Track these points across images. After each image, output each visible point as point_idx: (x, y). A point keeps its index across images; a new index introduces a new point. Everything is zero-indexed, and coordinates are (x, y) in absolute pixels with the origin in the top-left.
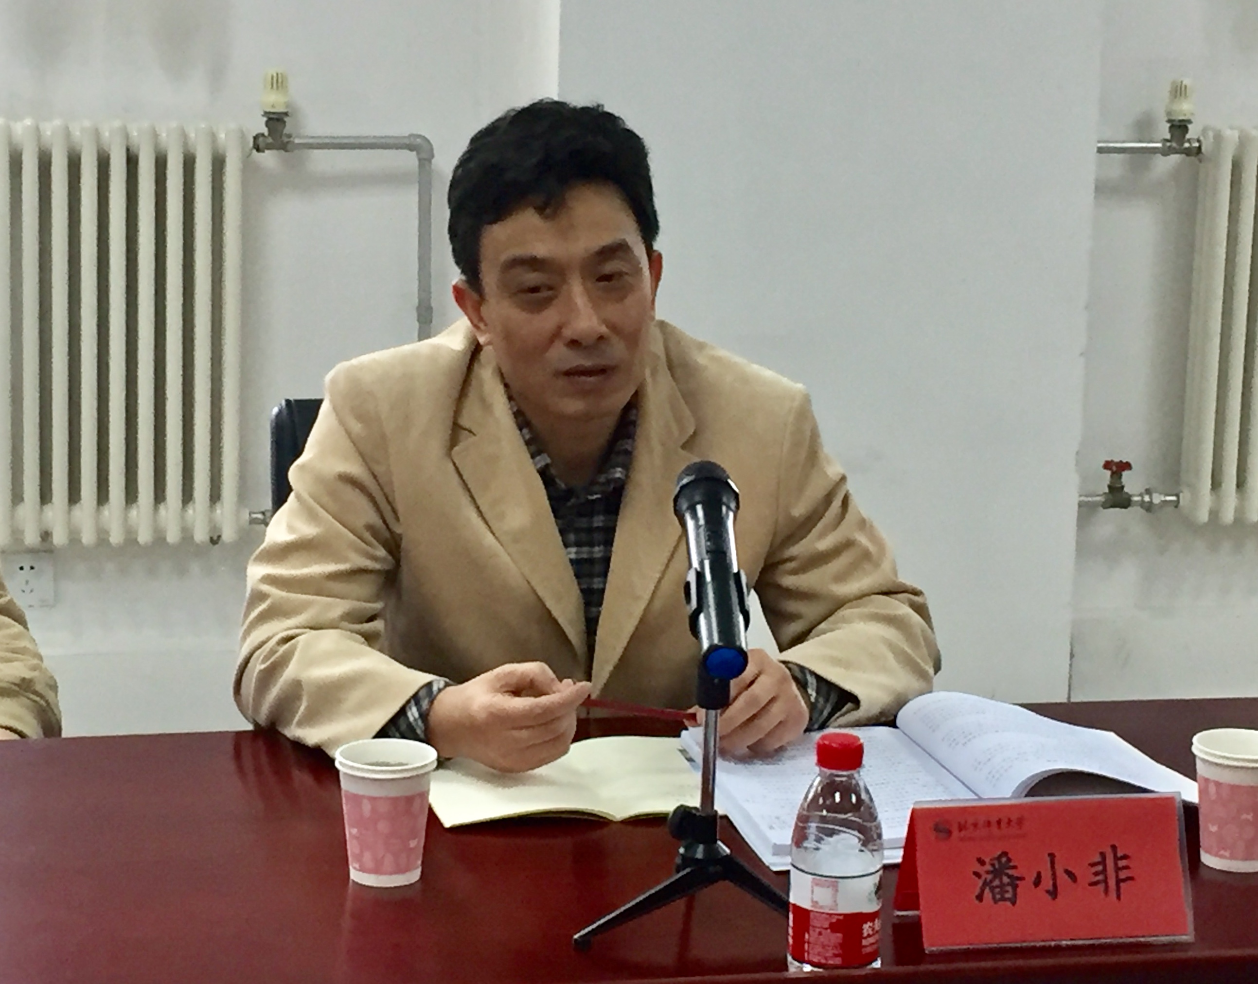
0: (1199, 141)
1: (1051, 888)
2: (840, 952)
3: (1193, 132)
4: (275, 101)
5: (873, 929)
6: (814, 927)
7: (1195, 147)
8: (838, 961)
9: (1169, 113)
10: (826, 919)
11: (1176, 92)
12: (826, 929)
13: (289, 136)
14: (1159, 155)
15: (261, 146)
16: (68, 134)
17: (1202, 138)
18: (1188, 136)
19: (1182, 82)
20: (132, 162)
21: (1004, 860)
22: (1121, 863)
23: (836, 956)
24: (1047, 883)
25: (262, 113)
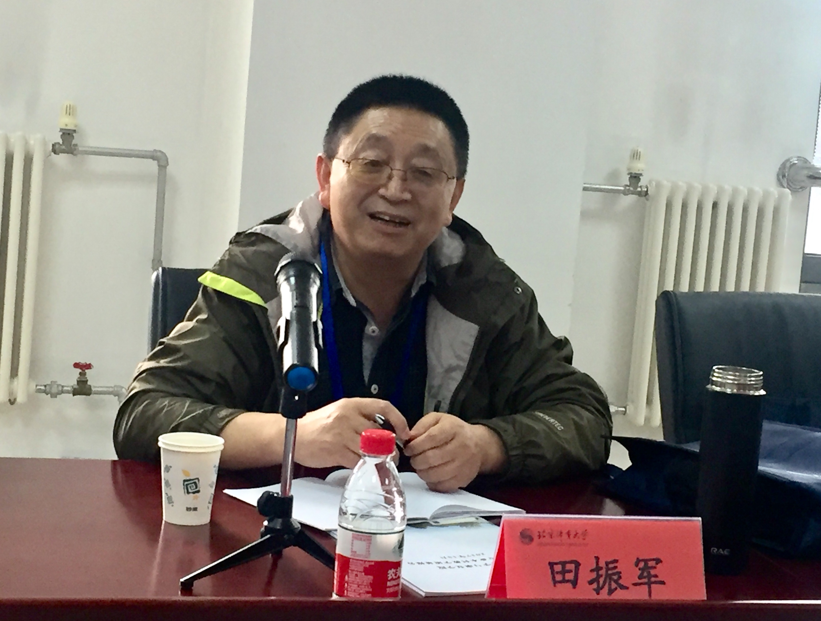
0: (647, 188)
3: (643, 182)
7: (645, 191)
9: (629, 169)
11: (634, 156)
14: (622, 195)
15: (57, 151)
17: (648, 186)
18: (640, 184)
19: (638, 150)
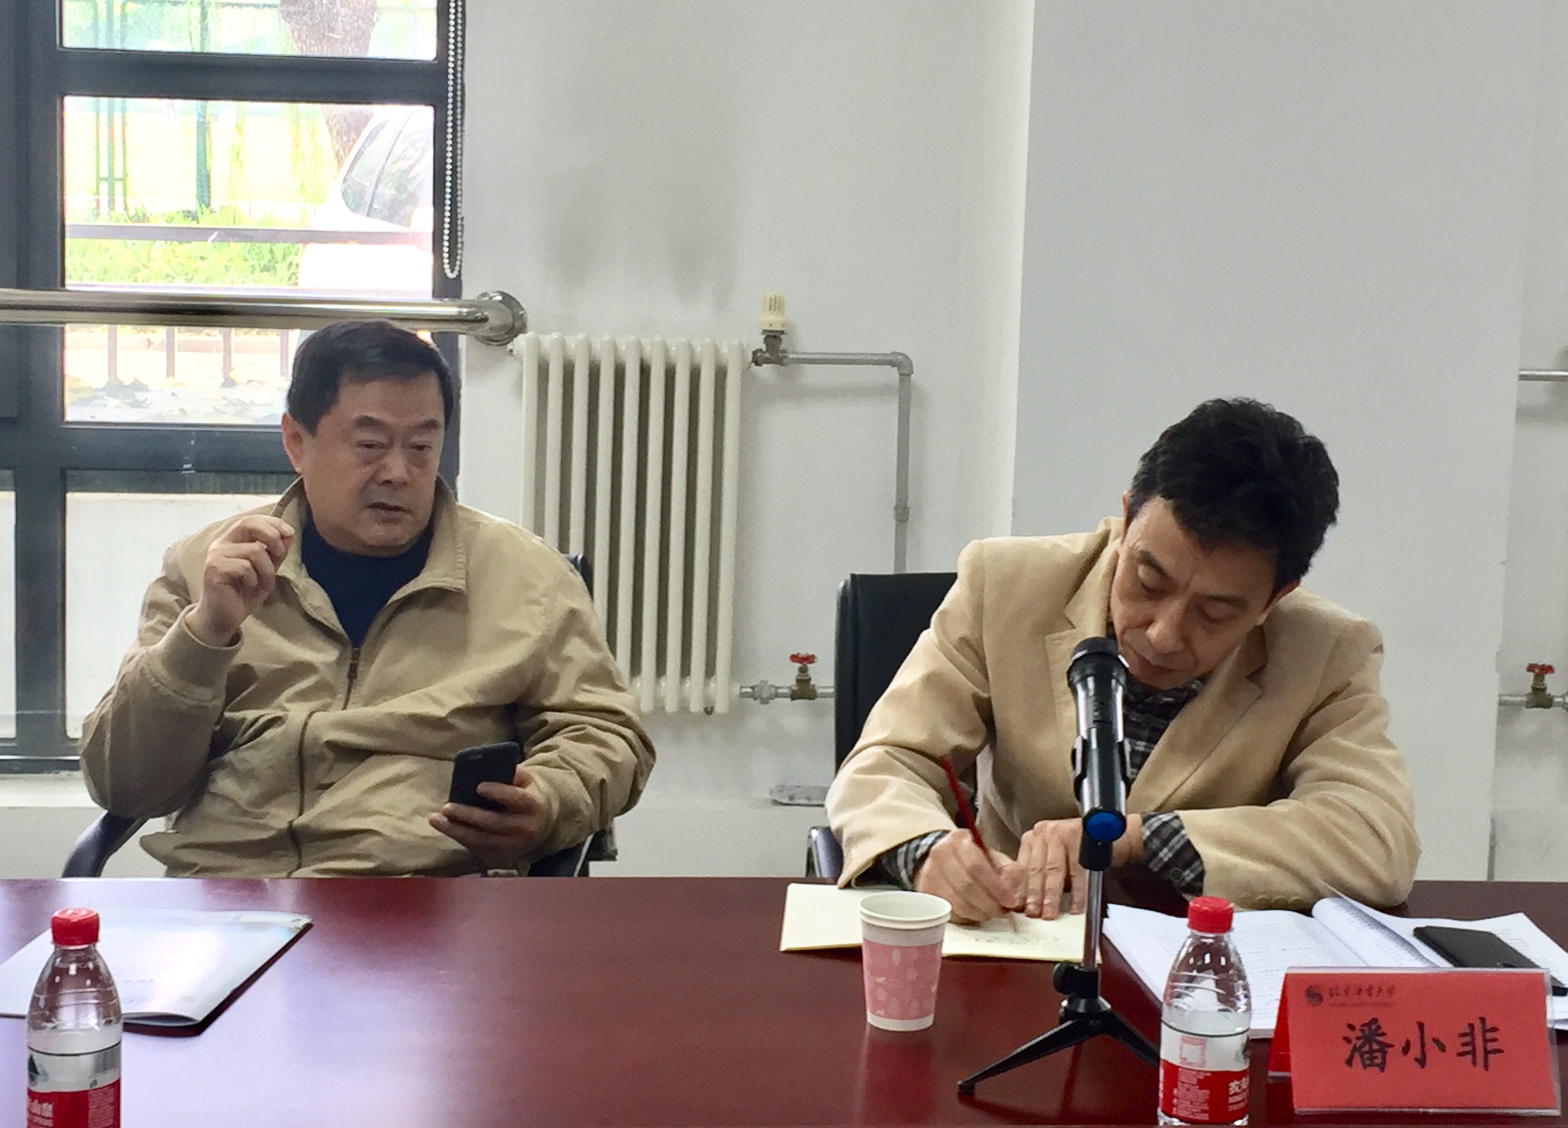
1: (1419, 1055)
2: (1207, 1108)
4: (774, 321)
5: (1240, 1088)
6: (1183, 1083)
8: (1205, 1117)
10: (1195, 1076)
12: (1194, 1085)
13: (785, 351)
16: (590, 347)
20: (645, 371)
21: (1374, 1027)
22: (1489, 1035)
23: (1203, 1111)
24: (1415, 1051)
25: (761, 331)
